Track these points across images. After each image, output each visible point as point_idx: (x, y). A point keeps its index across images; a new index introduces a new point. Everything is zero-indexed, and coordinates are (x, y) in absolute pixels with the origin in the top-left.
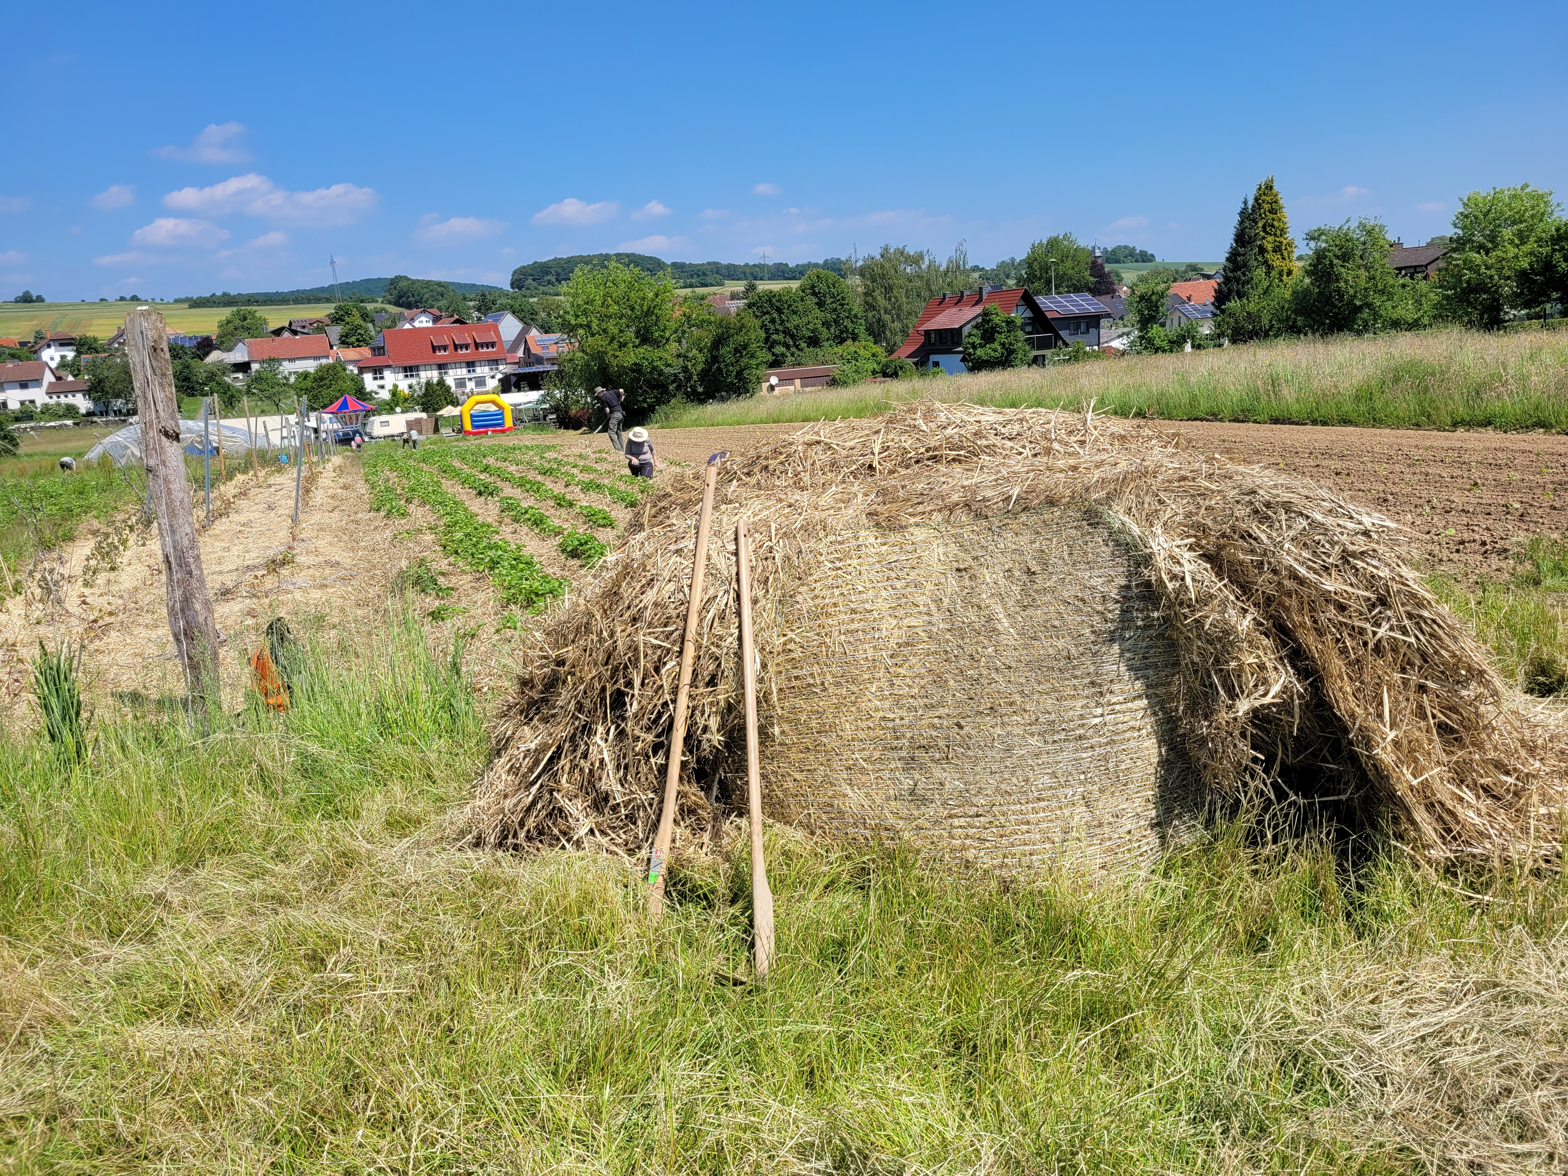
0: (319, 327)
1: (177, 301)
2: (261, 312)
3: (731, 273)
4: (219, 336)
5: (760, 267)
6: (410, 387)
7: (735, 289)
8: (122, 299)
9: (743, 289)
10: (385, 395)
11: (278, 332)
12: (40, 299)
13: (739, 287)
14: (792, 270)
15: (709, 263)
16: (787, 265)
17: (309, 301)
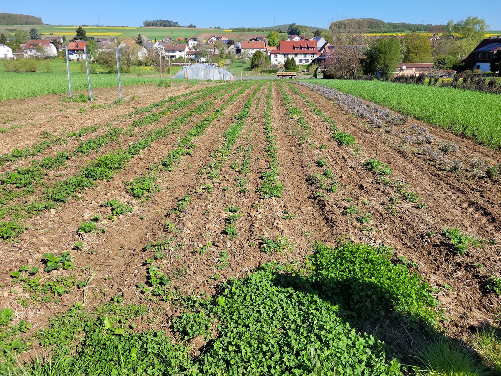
17: (266, 31)
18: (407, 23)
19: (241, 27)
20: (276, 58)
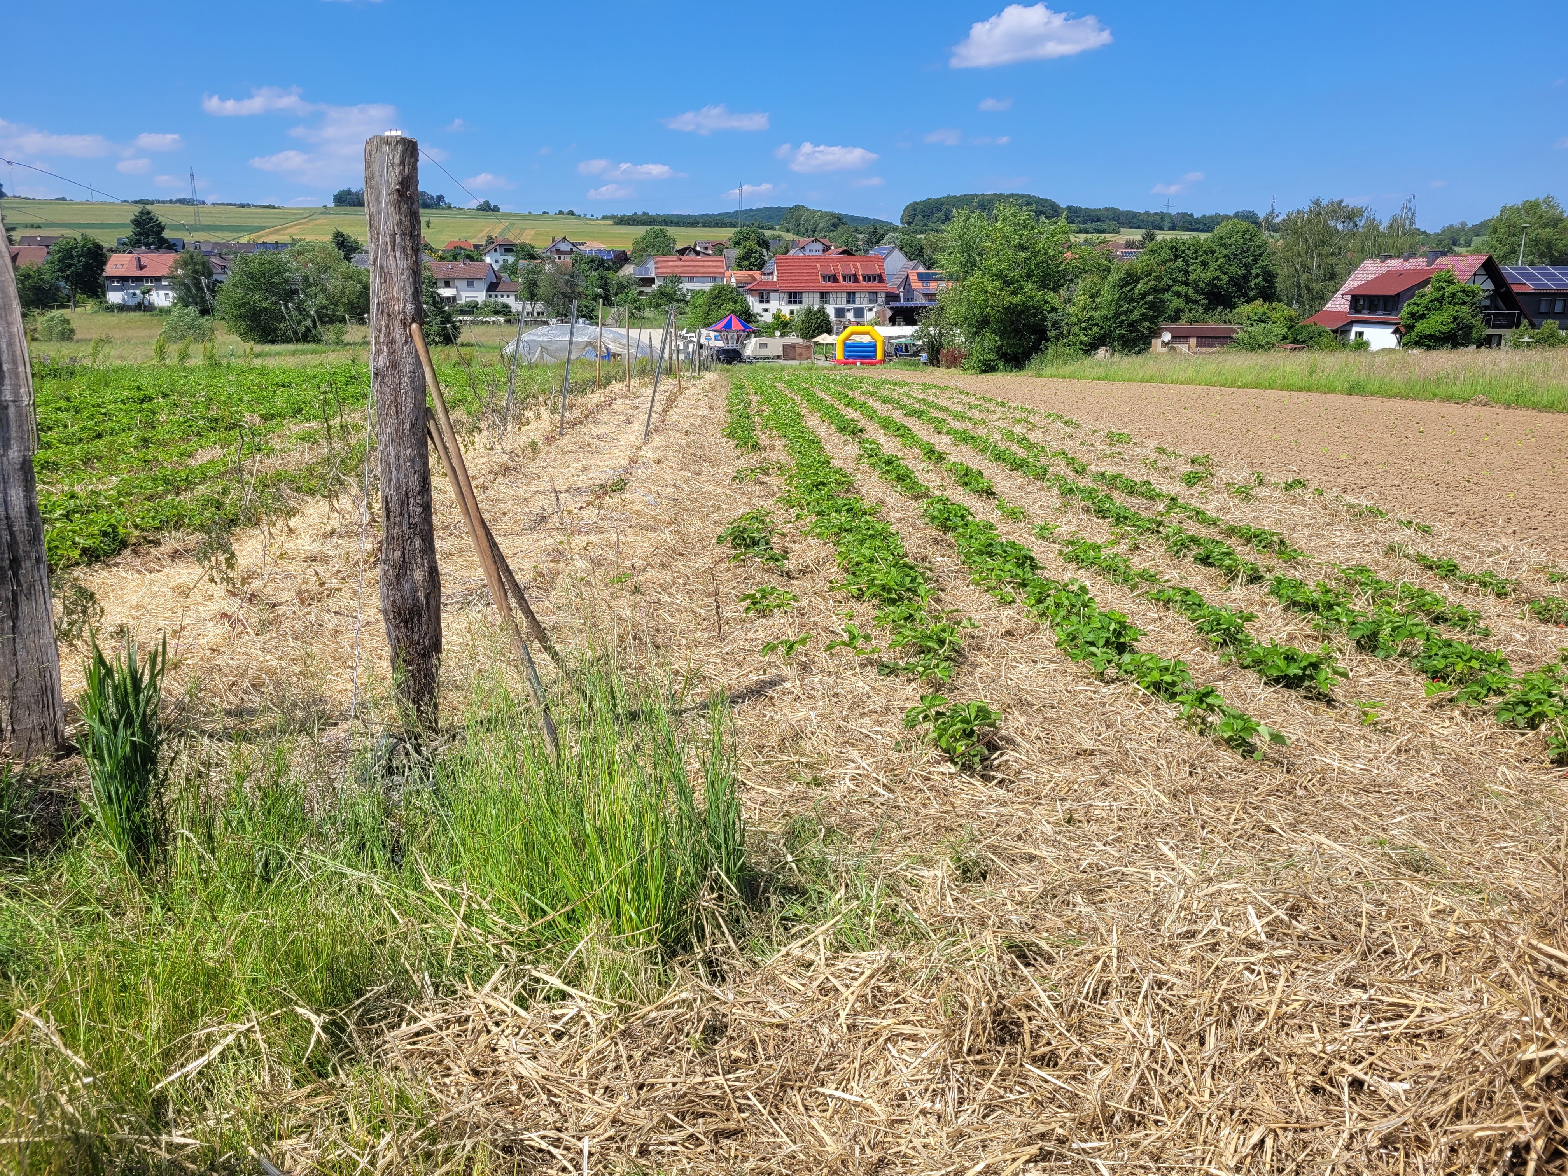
0: (720, 249)
1: (605, 218)
2: (671, 231)
3: (1130, 220)
4: (634, 252)
5: (1162, 216)
6: (792, 312)
7: (1131, 238)
8: (561, 213)
9: (1140, 238)
10: (768, 318)
11: (682, 252)
12: (496, 209)
13: (1136, 235)
14: (1199, 222)
15: (1107, 209)
16: (1191, 215)
17: (716, 225)
18: (1123, 208)
19: (640, 213)
20: (765, 306)
